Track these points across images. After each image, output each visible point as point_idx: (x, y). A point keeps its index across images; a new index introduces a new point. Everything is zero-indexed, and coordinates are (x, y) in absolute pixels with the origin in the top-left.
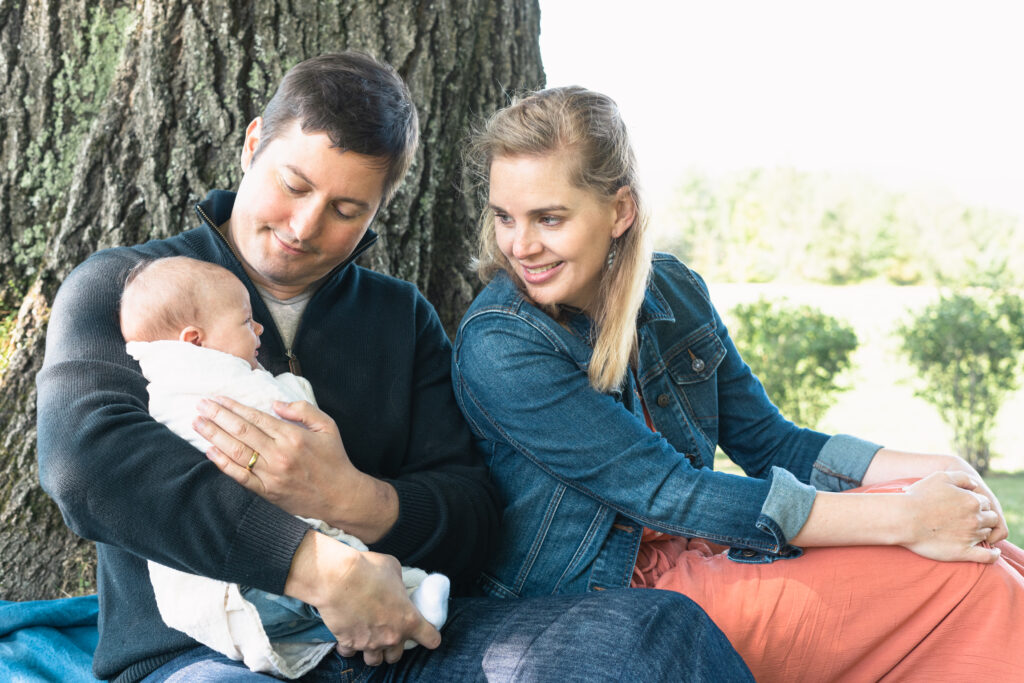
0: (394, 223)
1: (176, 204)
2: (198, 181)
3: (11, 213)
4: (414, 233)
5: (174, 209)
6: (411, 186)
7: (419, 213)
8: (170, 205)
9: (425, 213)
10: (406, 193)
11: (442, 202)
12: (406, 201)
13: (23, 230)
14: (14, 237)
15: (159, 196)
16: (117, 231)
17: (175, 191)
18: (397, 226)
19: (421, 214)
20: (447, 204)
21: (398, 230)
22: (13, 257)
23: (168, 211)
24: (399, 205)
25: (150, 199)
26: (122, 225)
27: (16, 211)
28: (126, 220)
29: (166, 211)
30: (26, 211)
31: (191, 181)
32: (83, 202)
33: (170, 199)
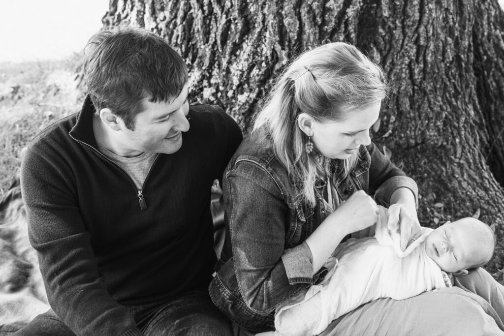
0: (325, 25)
1: (206, 15)
2: (216, 4)
3: (155, 5)
4: (340, 29)
5: (205, 18)
6: (336, 5)
7: (345, 17)
8: (203, 16)
9: (349, 18)
10: (334, 9)
11: (369, 6)
12: (333, 13)
13: (160, 13)
14: (157, 16)
15: (198, 10)
16: (181, 25)
17: (206, 8)
18: (326, 27)
19: (346, 18)
20: (372, 8)
21: (327, 29)
22: (158, 24)
23: (202, 18)
24: (329, 15)
25: (195, 11)
26: (184, 23)
27: (157, 4)
28: (186, 21)
29: (200, 19)
30: (161, 4)
31: (213, 3)
32: (174, 7)
33: (203, 12)
